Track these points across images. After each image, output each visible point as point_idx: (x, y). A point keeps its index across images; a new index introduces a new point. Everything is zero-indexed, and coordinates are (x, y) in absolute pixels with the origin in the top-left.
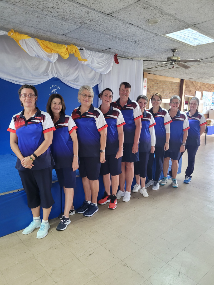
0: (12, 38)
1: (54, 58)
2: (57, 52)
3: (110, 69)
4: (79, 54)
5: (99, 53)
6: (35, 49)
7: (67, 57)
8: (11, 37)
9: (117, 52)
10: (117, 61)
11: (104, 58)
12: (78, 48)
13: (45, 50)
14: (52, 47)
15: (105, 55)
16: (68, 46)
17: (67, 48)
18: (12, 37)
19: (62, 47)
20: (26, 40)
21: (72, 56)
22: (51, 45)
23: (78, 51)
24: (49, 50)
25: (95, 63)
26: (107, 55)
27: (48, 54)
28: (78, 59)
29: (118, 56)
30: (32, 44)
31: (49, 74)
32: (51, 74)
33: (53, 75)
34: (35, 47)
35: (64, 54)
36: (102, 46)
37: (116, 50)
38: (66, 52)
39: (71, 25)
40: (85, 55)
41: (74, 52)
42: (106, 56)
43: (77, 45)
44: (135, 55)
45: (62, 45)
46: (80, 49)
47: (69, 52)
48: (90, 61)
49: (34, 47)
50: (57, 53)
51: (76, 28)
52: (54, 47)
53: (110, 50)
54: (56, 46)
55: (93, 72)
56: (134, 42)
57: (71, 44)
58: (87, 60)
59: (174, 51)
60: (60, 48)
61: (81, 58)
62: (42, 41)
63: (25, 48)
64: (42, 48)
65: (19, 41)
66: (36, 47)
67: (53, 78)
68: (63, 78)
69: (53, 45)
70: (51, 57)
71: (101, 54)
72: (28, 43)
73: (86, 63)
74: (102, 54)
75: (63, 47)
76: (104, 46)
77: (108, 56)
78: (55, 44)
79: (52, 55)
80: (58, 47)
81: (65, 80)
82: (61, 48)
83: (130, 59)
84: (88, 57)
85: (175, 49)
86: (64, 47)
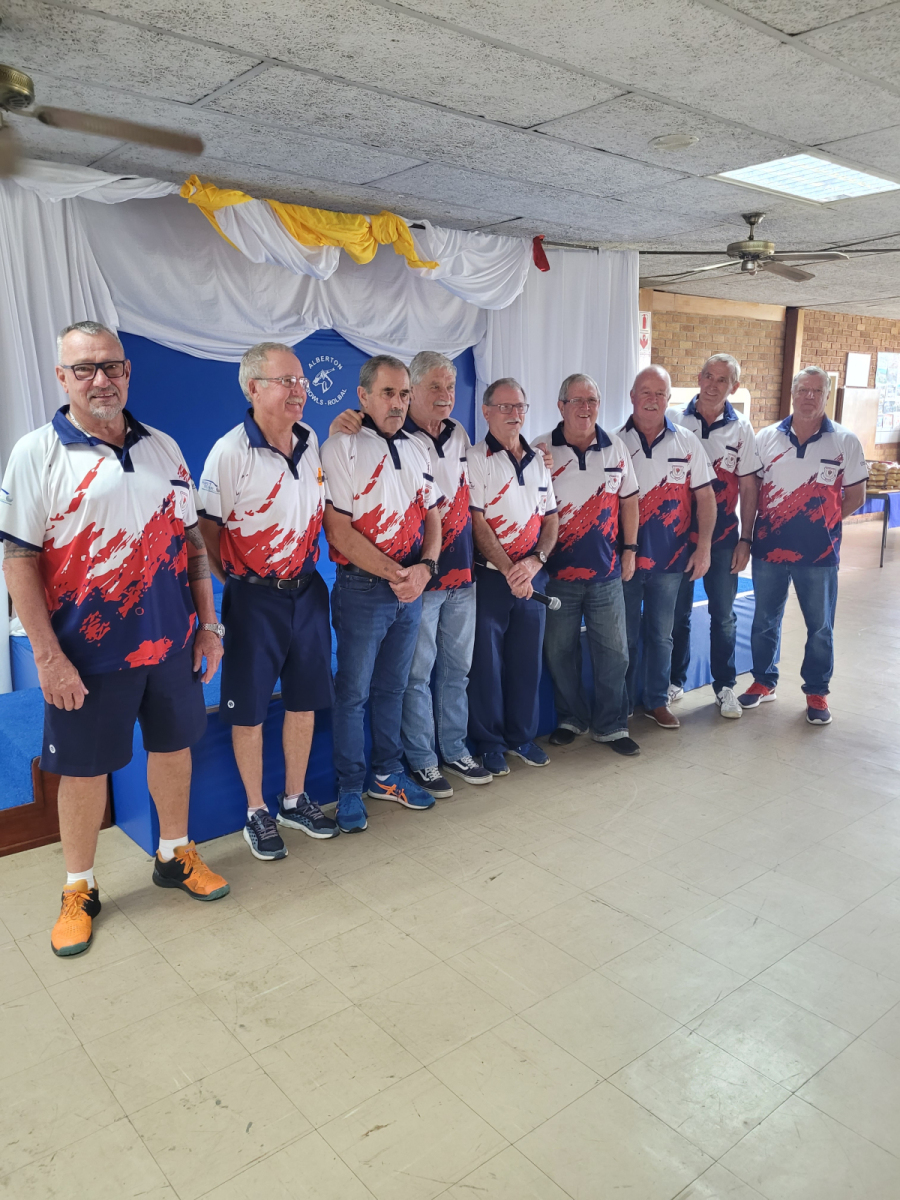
0: (191, 204)
1: (328, 265)
2: (336, 243)
3: (520, 290)
4: (412, 242)
5: (478, 235)
6: (266, 237)
7: (368, 256)
8: (190, 201)
9: (542, 229)
10: (541, 262)
11: (496, 252)
12: (408, 223)
13: (299, 237)
14: (320, 228)
15: (501, 240)
16: (373, 217)
17: (370, 227)
18: (194, 202)
19: (354, 224)
20: (237, 209)
21: (384, 250)
22: (319, 221)
23: (409, 235)
24: (310, 237)
25: (465, 273)
26: (507, 241)
27: (308, 251)
28: (406, 261)
29: (545, 243)
30: (257, 222)
31: (306, 317)
32: (313, 320)
33: (320, 322)
34: (265, 229)
35: (359, 248)
36: (490, 211)
37: (538, 223)
38: (366, 241)
39: (397, 157)
40: (432, 248)
41: (395, 238)
42: (504, 245)
43: (403, 214)
44: (609, 236)
45: (353, 218)
46: (415, 226)
47: (375, 240)
48: (448, 268)
49: (263, 232)
50: (336, 247)
51: (410, 165)
52: (328, 227)
53: (519, 222)
54: (335, 221)
55: (456, 302)
56: (608, 199)
57: (383, 212)
58: (437, 265)
59: (753, 220)
60: (347, 227)
61: (417, 258)
62: (289, 207)
63: (235, 235)
64: (290, 231)
65: (216, 214)
66: (268, 229)
67: (321, 330)
68: (353, 331)
69: (323, 219)
70: (318, 262)
71: (485, 240)
72: (245, 218)
73: (434, 274)
74: (491, 236)
75: (357, 222)
76: (497, 212)
77: (512, 242)
78: (332, 215)
79: (320, 254)
80: (342, 226)
81: (360, 336)
82: (352, 227)
83: (590, 248)
84: (440, 252)
85: (758, 215)
86: (361, 225)
